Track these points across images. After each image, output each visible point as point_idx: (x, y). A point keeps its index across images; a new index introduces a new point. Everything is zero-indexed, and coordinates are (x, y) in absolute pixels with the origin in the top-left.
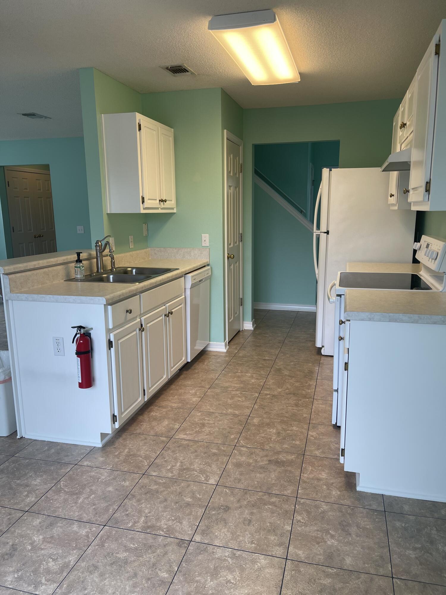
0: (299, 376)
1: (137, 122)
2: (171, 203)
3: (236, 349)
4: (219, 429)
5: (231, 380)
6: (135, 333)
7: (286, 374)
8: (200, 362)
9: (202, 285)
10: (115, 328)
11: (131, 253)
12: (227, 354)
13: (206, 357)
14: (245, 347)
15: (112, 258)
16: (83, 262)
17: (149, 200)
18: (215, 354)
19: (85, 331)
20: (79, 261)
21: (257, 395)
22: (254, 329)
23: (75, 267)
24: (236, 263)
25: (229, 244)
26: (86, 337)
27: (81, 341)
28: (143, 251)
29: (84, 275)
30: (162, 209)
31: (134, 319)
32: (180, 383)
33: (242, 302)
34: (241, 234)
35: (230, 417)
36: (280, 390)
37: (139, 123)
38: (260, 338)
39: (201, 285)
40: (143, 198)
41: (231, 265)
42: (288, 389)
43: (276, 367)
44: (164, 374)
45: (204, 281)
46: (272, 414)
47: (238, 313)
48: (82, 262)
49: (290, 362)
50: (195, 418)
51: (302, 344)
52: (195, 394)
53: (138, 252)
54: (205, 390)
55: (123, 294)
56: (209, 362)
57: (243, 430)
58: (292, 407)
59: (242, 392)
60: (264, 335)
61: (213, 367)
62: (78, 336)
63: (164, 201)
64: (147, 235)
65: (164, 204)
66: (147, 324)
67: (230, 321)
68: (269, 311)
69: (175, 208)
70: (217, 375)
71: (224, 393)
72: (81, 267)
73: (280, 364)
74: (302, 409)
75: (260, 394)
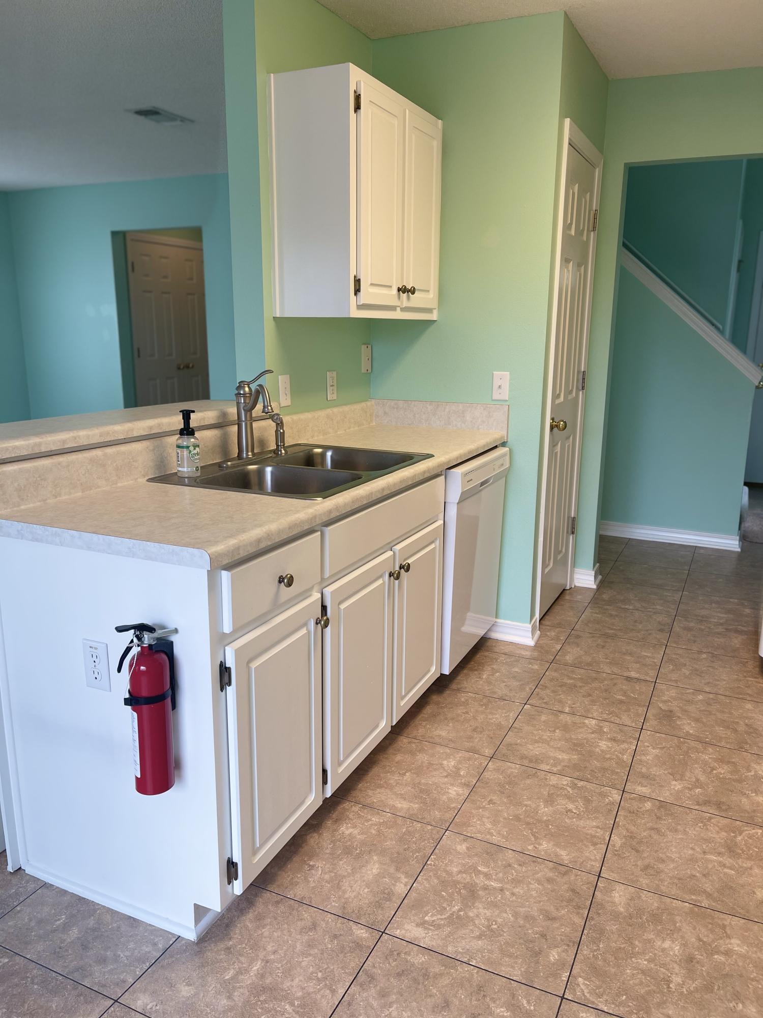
0: (723, 744)
1: (352, 88)
2: (426, 299)
3: (557, 639)
4: (516, 915)
5: (546, 735)
6: (303, 631)
7: (688, 732)
8: (472, 670)
9: (486, 493)
10: (240, 629)
11: (329, 411)
12: (536, 654)
13: (486, 657)
14: (578, 637)
15: (277, 424)
16: (197, 434)
17: (372, 287)
18: (507, 649)
19: (154, 639)
20: (187, 431)
21: (616, 796)
22: (597, 586)
23: (178, 447)
24: (568, 438)
25: (555, 396)
26: (156, 656)
27: (142, 668)
28: (358, 407)
29: (197, 467)
30: (404, 310)
31: (305, 594)
32: (421, 731)
33: (573, 527)
34: (582, 373)
35: (545, 871)
36: (677, 786)
37: (355, 92)
38: (614, 613)
39: (483, 493)
40: (357, 282)
41: (557, 444)
42: (698, 784)
43: (661, 705)
44: (382, 718)
45: (492, 483)
46: (663, 876)
47: (564, 550)
48: (194, 434)
49: (693, 694)
50: (451, 861)
51: (716, 639)
52: (455, 774)
53: (346, 408)
54: (481, 764)
55: (269, 536)
56: (494, 671)
57: (585, 932)
58: (719, 854)
59: (576, 781)
60: (623, 607)
61: (501, 690)
62: (135, 650)
63: (409, 291)
64: (370, 371)
65: (408, 298)
66: (340, 603)
67: (547, 570)
68: (629, 542)
69: (435, 309)
70: (512, 715)
71: (528, 777)
72: (191, 448)
73: (668, 695)
74: (749, 865)
75: (625, 795)
